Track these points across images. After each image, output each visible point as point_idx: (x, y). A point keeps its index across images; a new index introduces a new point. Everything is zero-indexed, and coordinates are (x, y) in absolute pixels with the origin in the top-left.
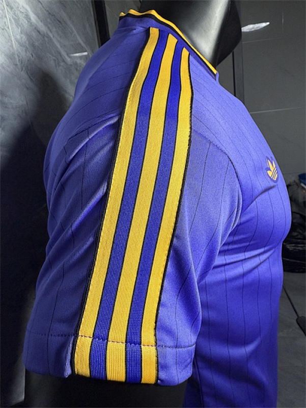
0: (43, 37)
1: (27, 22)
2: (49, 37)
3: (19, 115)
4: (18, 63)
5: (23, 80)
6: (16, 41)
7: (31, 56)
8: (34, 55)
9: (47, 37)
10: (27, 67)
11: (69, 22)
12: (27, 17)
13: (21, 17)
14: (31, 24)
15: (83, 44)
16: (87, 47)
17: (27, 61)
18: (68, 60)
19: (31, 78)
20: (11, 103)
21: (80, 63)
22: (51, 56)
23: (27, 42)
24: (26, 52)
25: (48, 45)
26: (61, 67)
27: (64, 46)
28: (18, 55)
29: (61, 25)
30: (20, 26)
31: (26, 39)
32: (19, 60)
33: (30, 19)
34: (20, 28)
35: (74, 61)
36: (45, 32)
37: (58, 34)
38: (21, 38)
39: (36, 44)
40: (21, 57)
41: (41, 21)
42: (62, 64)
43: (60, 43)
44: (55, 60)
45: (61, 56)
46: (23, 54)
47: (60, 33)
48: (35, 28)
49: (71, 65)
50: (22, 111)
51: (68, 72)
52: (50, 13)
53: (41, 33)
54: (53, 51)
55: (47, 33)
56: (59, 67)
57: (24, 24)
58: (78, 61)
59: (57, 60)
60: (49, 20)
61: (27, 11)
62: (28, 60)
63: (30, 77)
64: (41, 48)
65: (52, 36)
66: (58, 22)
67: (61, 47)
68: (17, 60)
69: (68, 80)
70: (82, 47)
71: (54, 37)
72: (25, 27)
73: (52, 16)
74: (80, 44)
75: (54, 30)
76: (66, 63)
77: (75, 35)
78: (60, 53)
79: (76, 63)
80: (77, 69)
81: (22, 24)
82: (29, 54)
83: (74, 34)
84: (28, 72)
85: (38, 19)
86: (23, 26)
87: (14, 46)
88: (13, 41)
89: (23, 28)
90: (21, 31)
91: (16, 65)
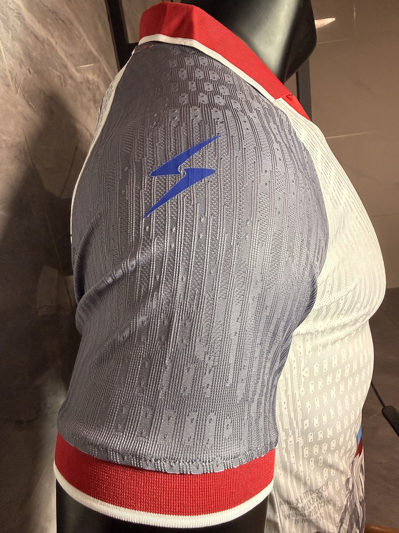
0: (43, 45)
1: (19, 24)
2: (50, 44)
3: (16, 157)
4: (11, 83)
5: (20, 108)
6: (7, 51)
7: (28, 72)
8: (31, 71)
9: (48, 44)
10: (24, 88)
11: (76, 22)
12: (19, 16)
13: (12, 16)
14: (26, 27)
15: (95, 53)
16: (100, 56)
17: (22, 79)
18: (78, 76)
19: (31, 104)
20: (5, 141)
21: (93, 79)
22: (55, 71)
23: (21, 52)
24: (21, 67)
25: (50, 56)
26: (68, 87)
27: (71, 55)
28: (10, 72)
29: (64, 26)
30: (10, 29)
31: (19, 49)
32: (12, 79)
33: (24, 19)
34: (10, 32)
35: (85, 77)
36: (45, 37)
37: (62, 40)
38: (13, 47)
39: (34, 54)
40: (14, 74)
41: (39, 22)
42: (70, 82)
43: (65, 51)
44: (59, 77)
45: (68, 70)
46: (17, 70)
47: (65, 38)
48: (31, 32)
49: (81, 83)
50: (21, 151)
51: (77, 93)
52: (50, 10)
53: (40, 39)
54: (57, 65)
55: (47, 39)
56: (66, 87)
57: (16, 26)
58: (91, 77)
59: (62, 77)
60: (49, 20)
61: (20, 7)
62: (25, 79)
63: (28, 102)
64: (40, 60)
65: (54, 44)
66: (61, 22)
67: (67, 57)
68: (10, 78)
69: (79, 104)
70: (95, 57)
71: (56, 43)
72: (18, 30)
73: (53, 13)
74: (92, 54)
75: (56, 34)
76: (74, 80)
77: (84, 40)
78: (66, 67)
79: (88, 81)
80: (89, 88)
81: (13, 26)
82: (25, 70)
83: (83, 38)
84: (26, 96)
85: (33, 18)
86: (15, 29)
87: (5, 60)
88: (2, 51)
89: (14, 32)
90: (12, 37)
91: (8, 85)
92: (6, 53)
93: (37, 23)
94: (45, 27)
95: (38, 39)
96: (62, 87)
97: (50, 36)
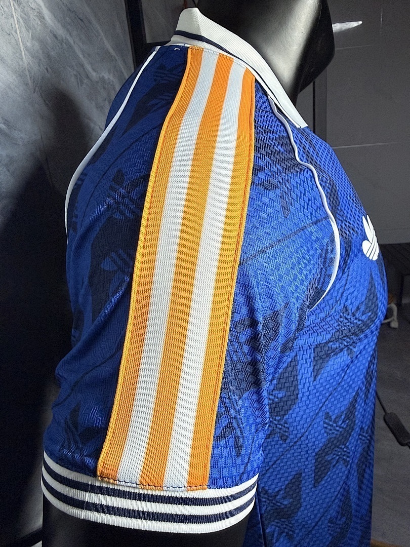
0: (62, 44)
2: (68, 44)
3: (32, 154)
4: (29, 82)
5: (36, 105)
6: (27, 50)
7: (46, 71)
9: (65, 43)
10: (41, 87)
11: (94, 22)
12: (40, 16)
13: (32, 15)
14: (45, 26)
15: (112, 52)
16: (117, 55)
19: (47, 102)
20: (22, 138)
22: (72, 71)
23: (41, 52)
24: (39, 66)
25: (67, 55)
27: (88, 54)
28: (29, 70)
29: (83, 26)
30: (31, 28)
31: (39, 48)
33: (44, 19)
34: (31, 32)
36: (64, 36)
37: (81, 39)
38: (33, 46)
39: (52, 54)
40: (33, 73)
41: (59, 21)
42: (86, 81)
43: (83, 52)
44: (76, 76)
45: (84, 69)
46: (36, 68)
47: (83, 37)
48: (51, 31)
49: (97, 82)
50: (36, 149)
51: (93, 92)
52: (69, 10)
53: (60, 38)
54: (74, 64)
56: (82, 85)
57: (36, 26)
58: (106, 76)
59: (79, 76)
60: (68, 19)
61: (41, 7)
62: (42, 77)
64: (58, 59)
66: (79, 21)
68: (29, 77)
70: (112, 56)
71: (74, 42)
72: (38, 30)
73: (72, 12)
76: (91, 80)
78: (83, 66)
79: (103, 80)
80: (104, 88)
81: (33, 26)
82: (43, 69)
83: (101, 37)
84: (43, 94)
86: (35, 29)
87: (24, 59)
88: (22, 50)
89: (34, 31)
90: (32, 36)
91: (27, 84)
92: (26, 52)
93: (56, 22)
94: (64, 26)
95: (56, 38)
96: (78, 86)
97: (69, 35)
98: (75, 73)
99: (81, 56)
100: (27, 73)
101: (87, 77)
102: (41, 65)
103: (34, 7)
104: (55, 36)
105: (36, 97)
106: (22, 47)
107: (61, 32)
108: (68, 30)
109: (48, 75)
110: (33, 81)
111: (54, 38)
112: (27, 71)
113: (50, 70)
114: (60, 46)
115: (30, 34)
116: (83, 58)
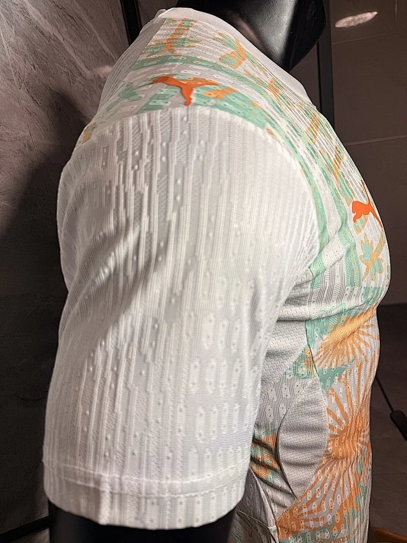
0: (49, 41)
1: (23, 19)
3: (20, 150)
4: (14, 78)
5: (24, 103)
6: (10, 45)
7: (32, 67)
9: (54, 40)
10: (28, 83)
11: (85, 18)
12: (23, 11)
16: (114, 54)
17: (26, 74)
20: (8, 134)
22: (62, 68)
23: (26, 48)
24: (25, 62)
25: (56, 53)
26: (77, 84)
27: (80, 52)
29: (73, 23)
30: (13, 24)
31: (24, 44)
32: (16, 74)
33: (28, 15)
37: (71, 37)
38: (17, 42)
39: (39, 50)
40: (18, 69)
41: (45, 17)
43: (74, 48)
44: (67, 73)
45: (76, 67)
46: (22, 65)
47: (74, 34)
48: (37, 27)
49: (92, 80)
50: (25, 146)
51: (87, 90)
52: (57, 6)
53: (46, 35)
54: (65, 61)
55: (54, 34)
56: (74, 83)
58: (102, 74)
59: (70, 74)
60: (56, 15)
61: (24, 2)
62: (29, 74)
63: (33, 98)
64: (46, 56)
65: (61, 39)
66: (69, 18)
67: (76, 54)
68: (13, 73)
70: (107, 54)
71: (64, 40)
72: (22, 25)
73: (60, 9)
74: (104, 51)
75: (65, 30)
76: (83, 77)
78: (74, 63)
79: (99, 79)
80: (100, 86)
81: (17, 21)
82: (29, 65)
83: (94, 35)
84: (30, 91)
85: (39, 14)
86: (19, 24)
87: (7, 54)
88: (5, 46)
89: (18, 27)
90: (15, 32)
91: (12, 80)
92: (10, 48)
93: (43, 19)
94: (51, 23)
95: (43, 34)
96: (70, 84)
97: (57, 32)
98: (66, 70)
99: (73, 54)
100: (11, 68)
101: (81, 74)
102: (27, 61)
103: (17, 3)
104: (42, 32)
105: (23, 92)
106: (4, 42)
107: (48, 28)
108: (56, 26)
109: (36, 72)
110: (18, 77)
111: (41, 34)
112: (11, 67)
113: (36, 66)
114: (47, 42)
115: (13, 30)
116: (74, 57)
